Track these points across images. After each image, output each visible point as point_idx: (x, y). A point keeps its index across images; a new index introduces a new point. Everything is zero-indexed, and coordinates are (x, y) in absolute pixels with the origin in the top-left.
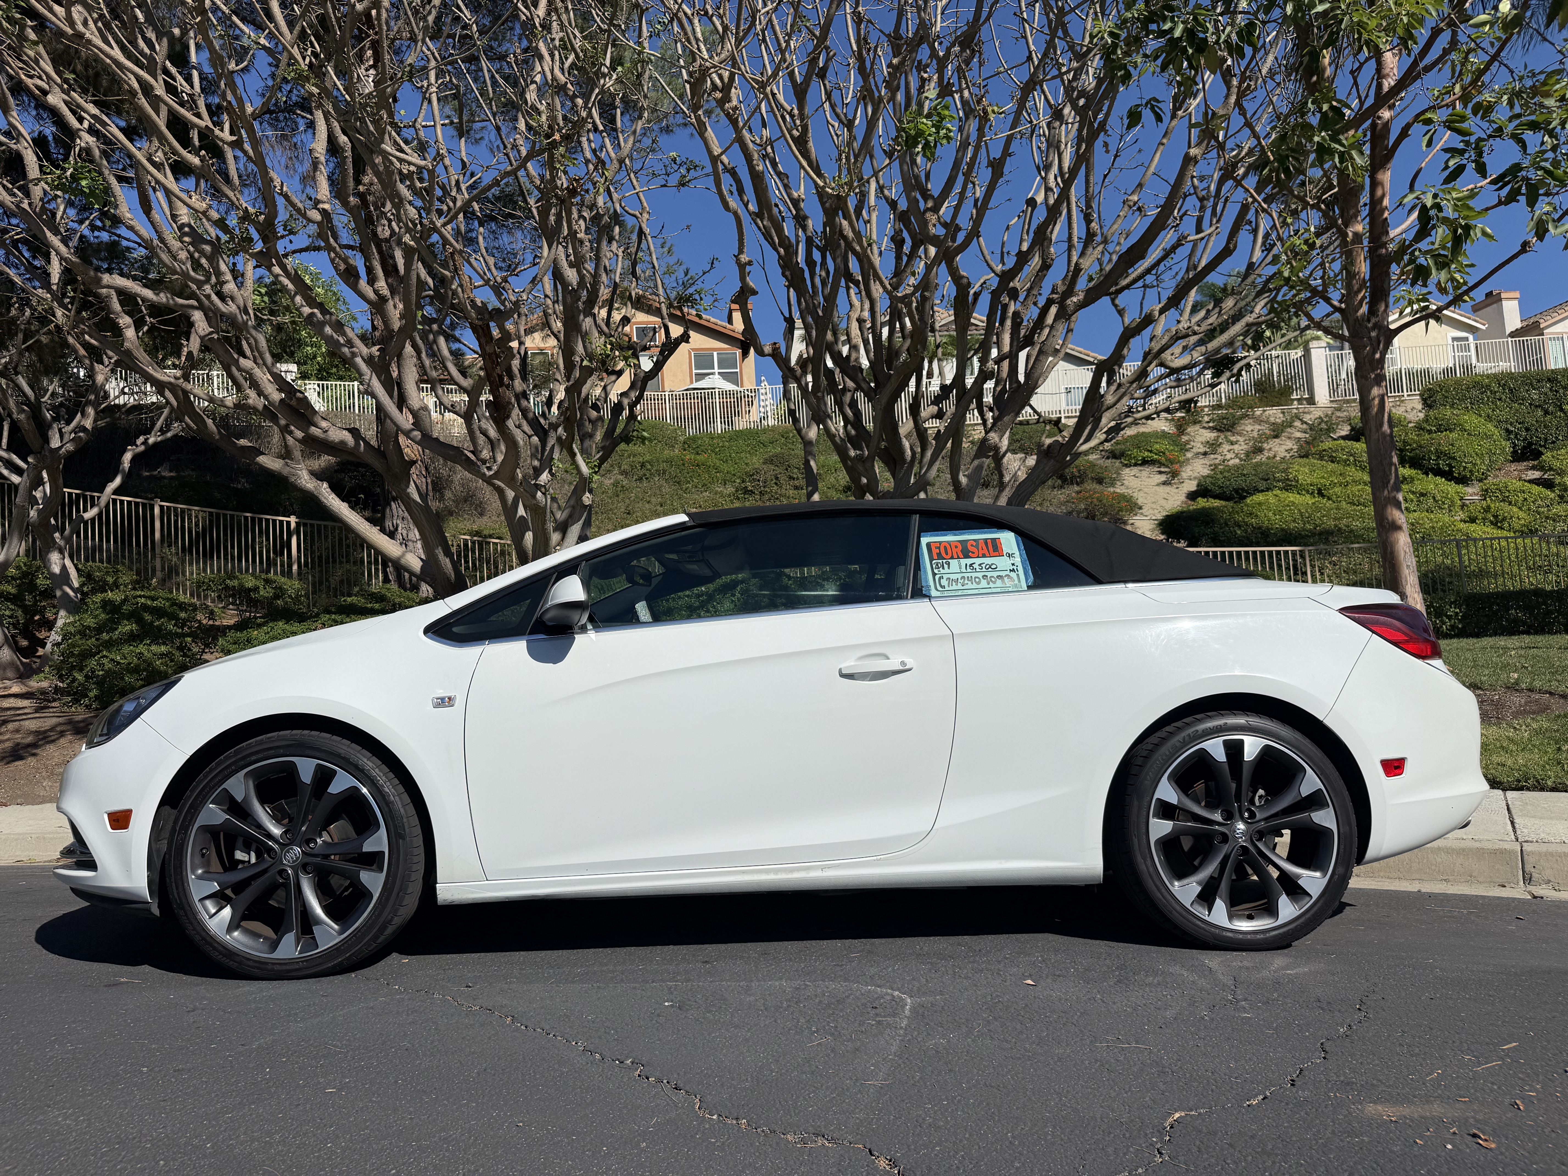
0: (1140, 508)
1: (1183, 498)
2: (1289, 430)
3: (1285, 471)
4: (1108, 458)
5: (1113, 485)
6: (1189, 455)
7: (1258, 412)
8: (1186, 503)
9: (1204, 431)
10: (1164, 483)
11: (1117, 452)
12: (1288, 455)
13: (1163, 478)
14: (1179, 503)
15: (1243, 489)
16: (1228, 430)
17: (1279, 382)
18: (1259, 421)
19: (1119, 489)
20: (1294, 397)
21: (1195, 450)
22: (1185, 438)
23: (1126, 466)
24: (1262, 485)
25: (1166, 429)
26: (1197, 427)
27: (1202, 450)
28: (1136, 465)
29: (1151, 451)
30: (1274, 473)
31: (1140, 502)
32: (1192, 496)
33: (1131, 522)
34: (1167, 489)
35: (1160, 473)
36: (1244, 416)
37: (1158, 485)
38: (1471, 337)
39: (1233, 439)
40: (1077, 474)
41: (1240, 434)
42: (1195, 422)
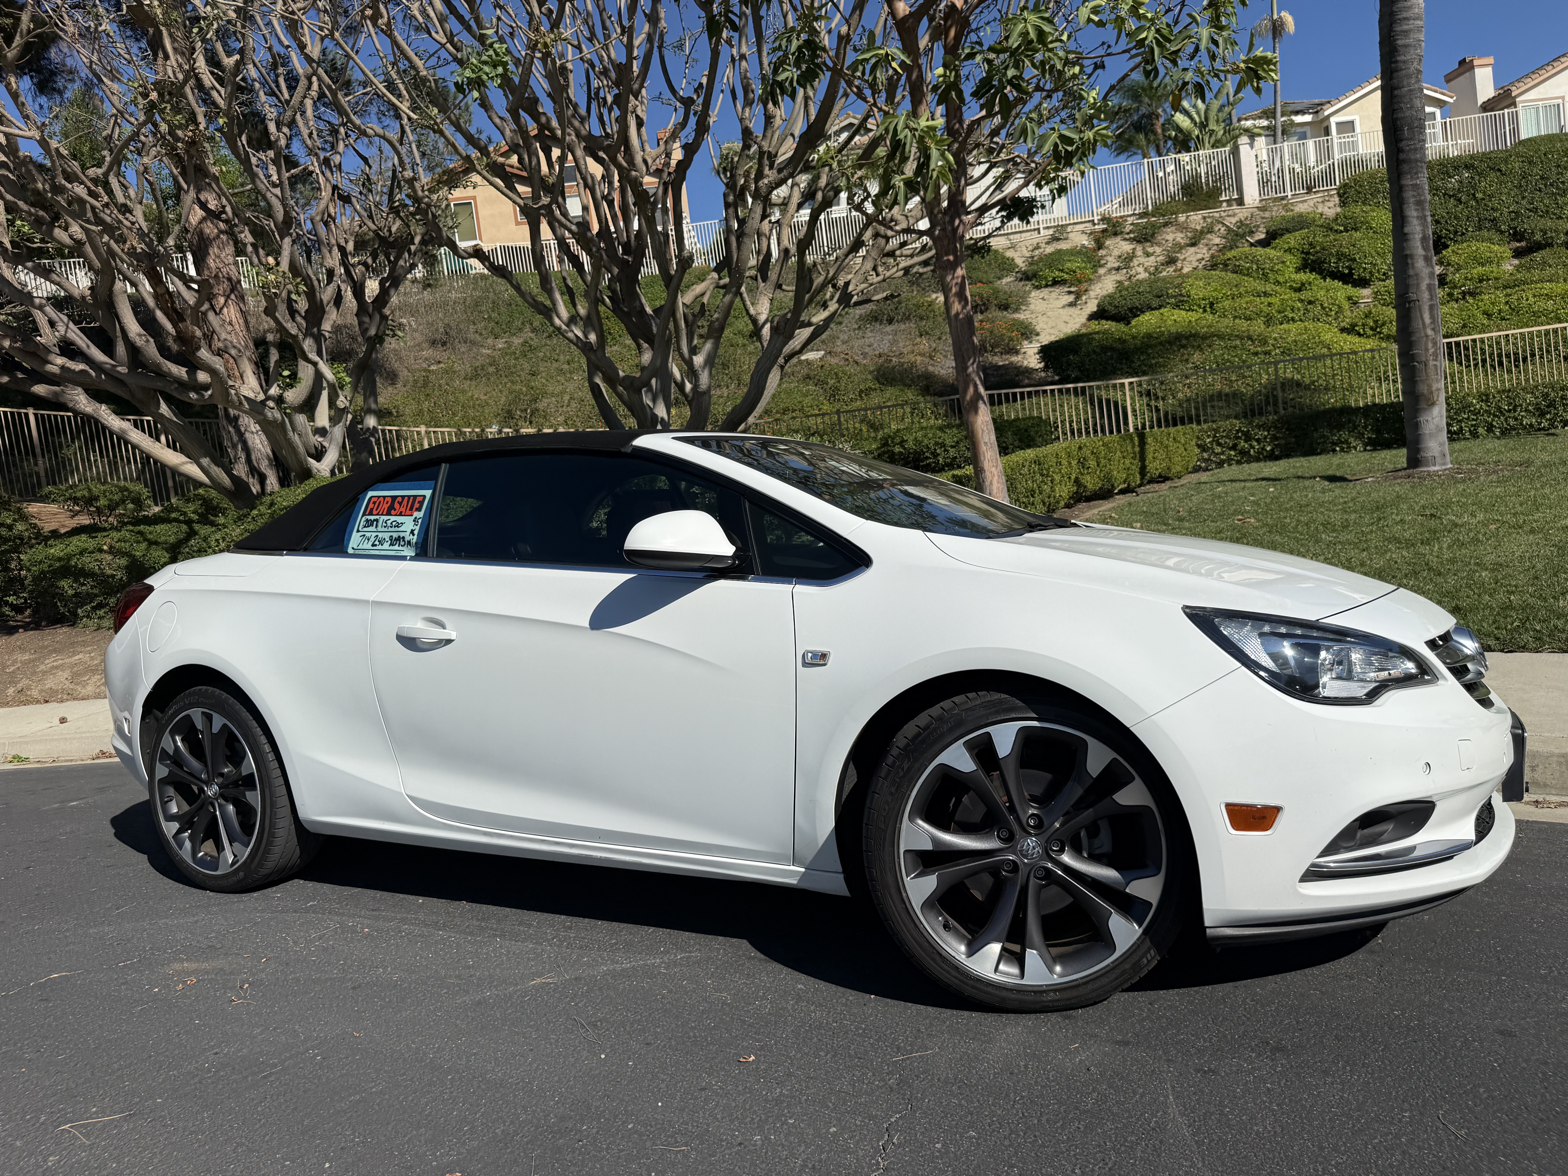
0: (1038, 334)
1: (1083, 319)
2: (1209, 236)
3: (1179, 286)
4: (1021, 280)
5: (1017, 310)
6: (1102, 271)
7: (1182, 218)
8: (1084, 325)
9: (1123, 243)
10: (1072, 305)
11: (1030, 274)
12: (1200, 266)
13: (1071, 298)
14: (1077, 326)
15: (1137, 308)
16: (1147, 240)
17: (1207, 184)
18: (1183, 228)
19: (1021, 316)
20: (1223, 198)
21: (1109, 265)
22: (1102, 252)
23: (1038, 288)
24: (1155, 304)
25: (1086, 243)
26: (1119, 238)
27: (1116, 265)
28: (1047, 286)
29: (1062, 271)
30: (1168, 288)
31: (1038, 328)
32: (1093, 317)
33: (1023, 350)
34: (1072, 310)
35: (1070, 293)
36: (1166, 225)
37: (1064, 307)
38: (1438, 112)
39: (1150, 250)
40: (979, 302)
41: (1159, 244)
42: (1116, 234)
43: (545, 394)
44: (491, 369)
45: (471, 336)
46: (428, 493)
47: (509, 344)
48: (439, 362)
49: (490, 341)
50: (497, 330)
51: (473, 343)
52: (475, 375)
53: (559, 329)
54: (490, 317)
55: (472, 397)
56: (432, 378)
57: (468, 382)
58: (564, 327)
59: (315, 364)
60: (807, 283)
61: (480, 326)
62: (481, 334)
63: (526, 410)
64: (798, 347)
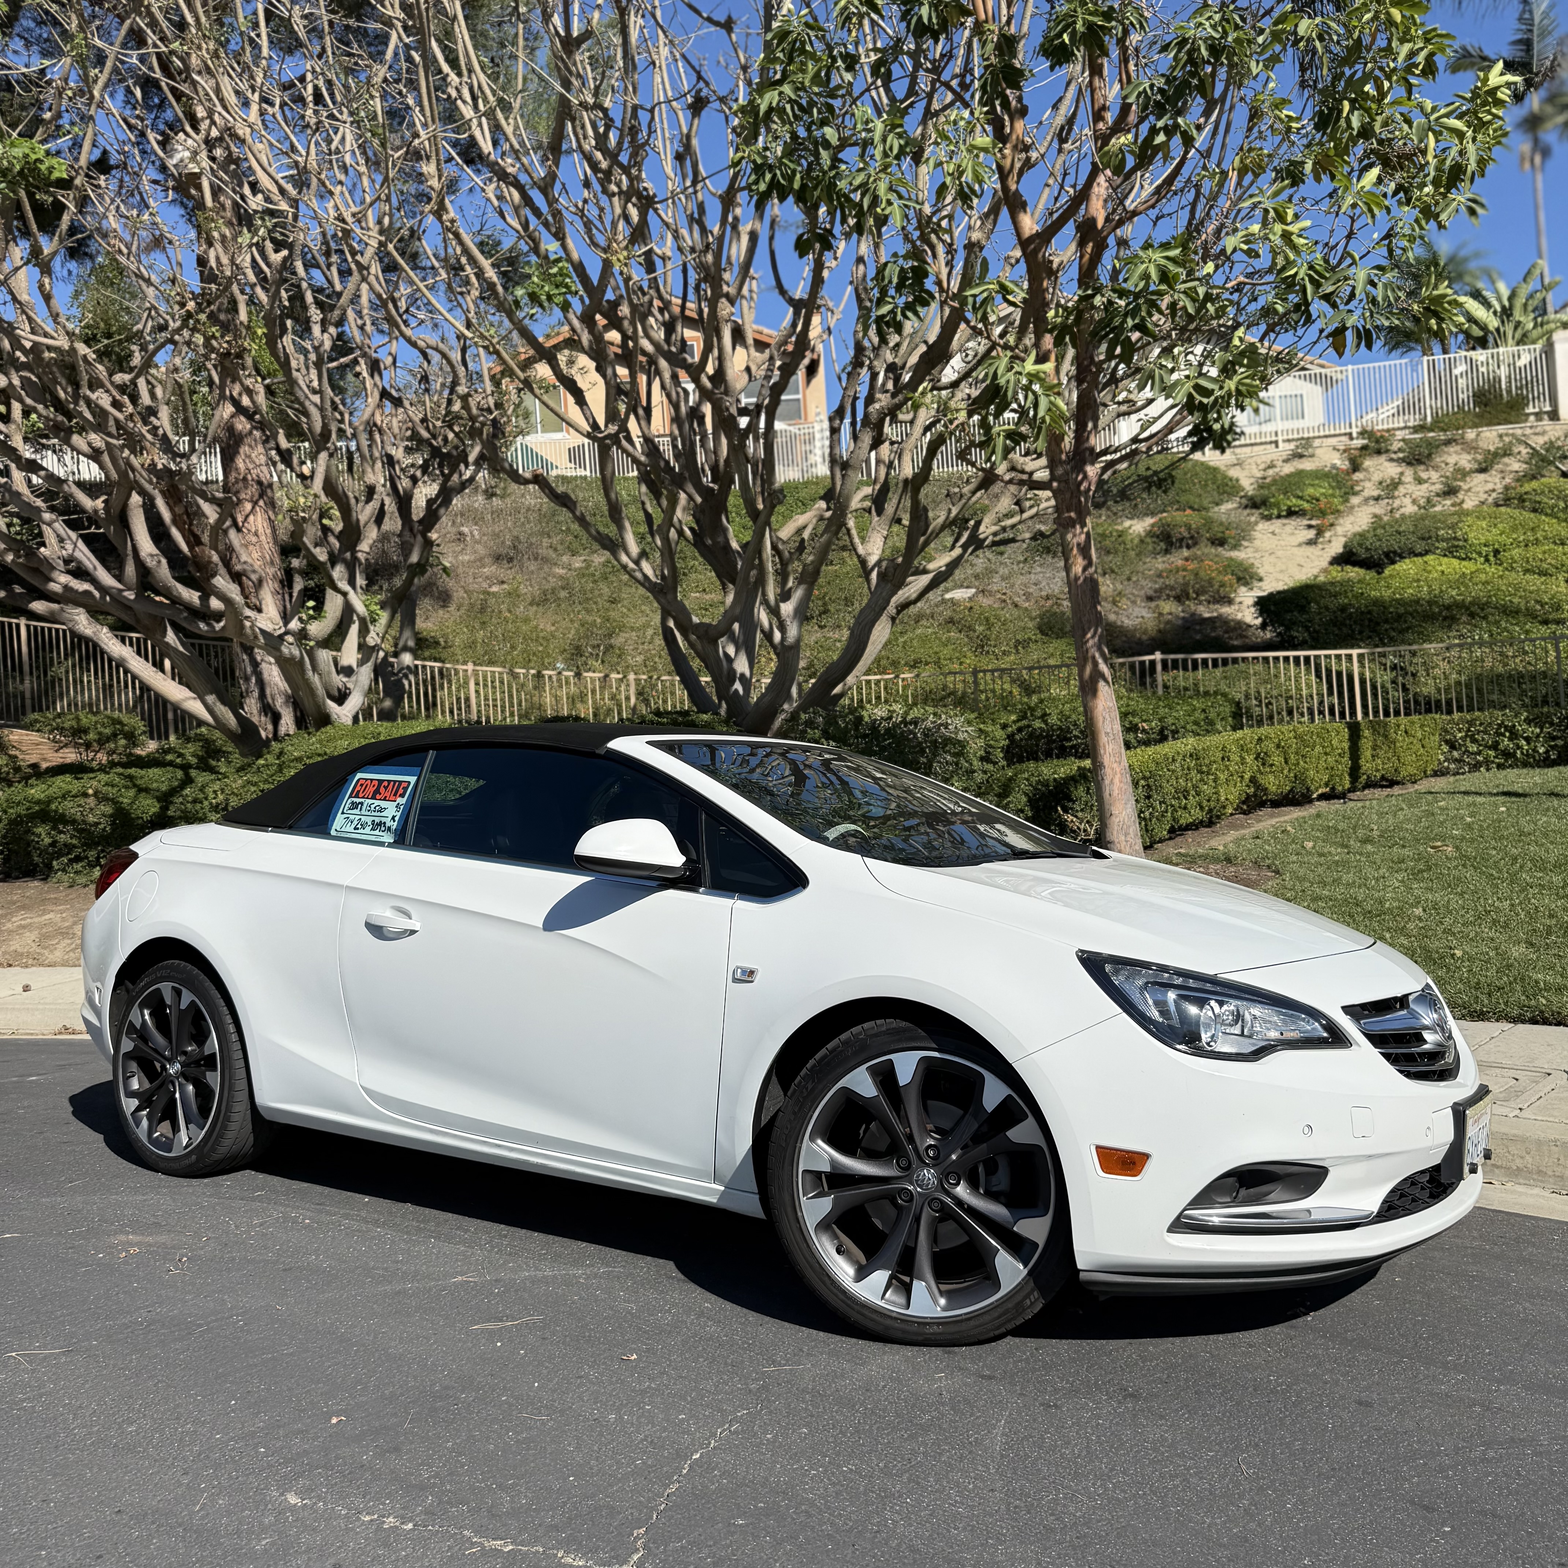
0: (1261, 580)
1: (1324, 563)
2: (1506, 460)
3: (1453, 527)
4: (1246, 507)
5: (1235, 547)
6: (1355, 500)
7: (1471, 434)
8: (1325, 571)
9: (1387, 464)
10: (1311, 543)
11: (1258, 500)
12: (1490, 500)
13: (1311, 534)
14: (1315, 571)
15: (1395, 552)
16: (1419, 462)
17: (1509, 391)
18: (1470, 447)
19: (1239, 555)
20: (1530, 410)
21: (1366, 493)
22: (1357, 476)
23: (1268, 518)
24: (1419, 549)
25: (1338, 462)
26: (1383, 458)
27: (1376, 493)
28: (1279, 517)
29: (1301, 498)
30: (1438, 529)
31: (1261, 572)
32: (1336, 561)
33: (1238, 600)
34: (1310, 550)
35: (1310, 527)
36: (1448, 442)
37: (1300, 545)
39: (1424, 475)
40: (1186, 534)
41: (1436, 468)
42: (1379, 452)
43: (622, 628)
44: (563, 594)
45: (543, 552)
46: (413, 779)
47: (588, 564)
48: (503, 582)
49: (565, 559)
50: (575, 545)
51: (545, 560)
52: (543, 600)
53: (625, 567)
54: (568, 529)
55: (536, 627)
56: (492, 601)
57: (535, 608)
58: (631, 565)
59: (345, 594)
60: (922, 524)
61: (555, 540)
62: (556, 550)
63: (599, 646)
64: (914, 596)
